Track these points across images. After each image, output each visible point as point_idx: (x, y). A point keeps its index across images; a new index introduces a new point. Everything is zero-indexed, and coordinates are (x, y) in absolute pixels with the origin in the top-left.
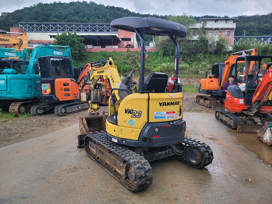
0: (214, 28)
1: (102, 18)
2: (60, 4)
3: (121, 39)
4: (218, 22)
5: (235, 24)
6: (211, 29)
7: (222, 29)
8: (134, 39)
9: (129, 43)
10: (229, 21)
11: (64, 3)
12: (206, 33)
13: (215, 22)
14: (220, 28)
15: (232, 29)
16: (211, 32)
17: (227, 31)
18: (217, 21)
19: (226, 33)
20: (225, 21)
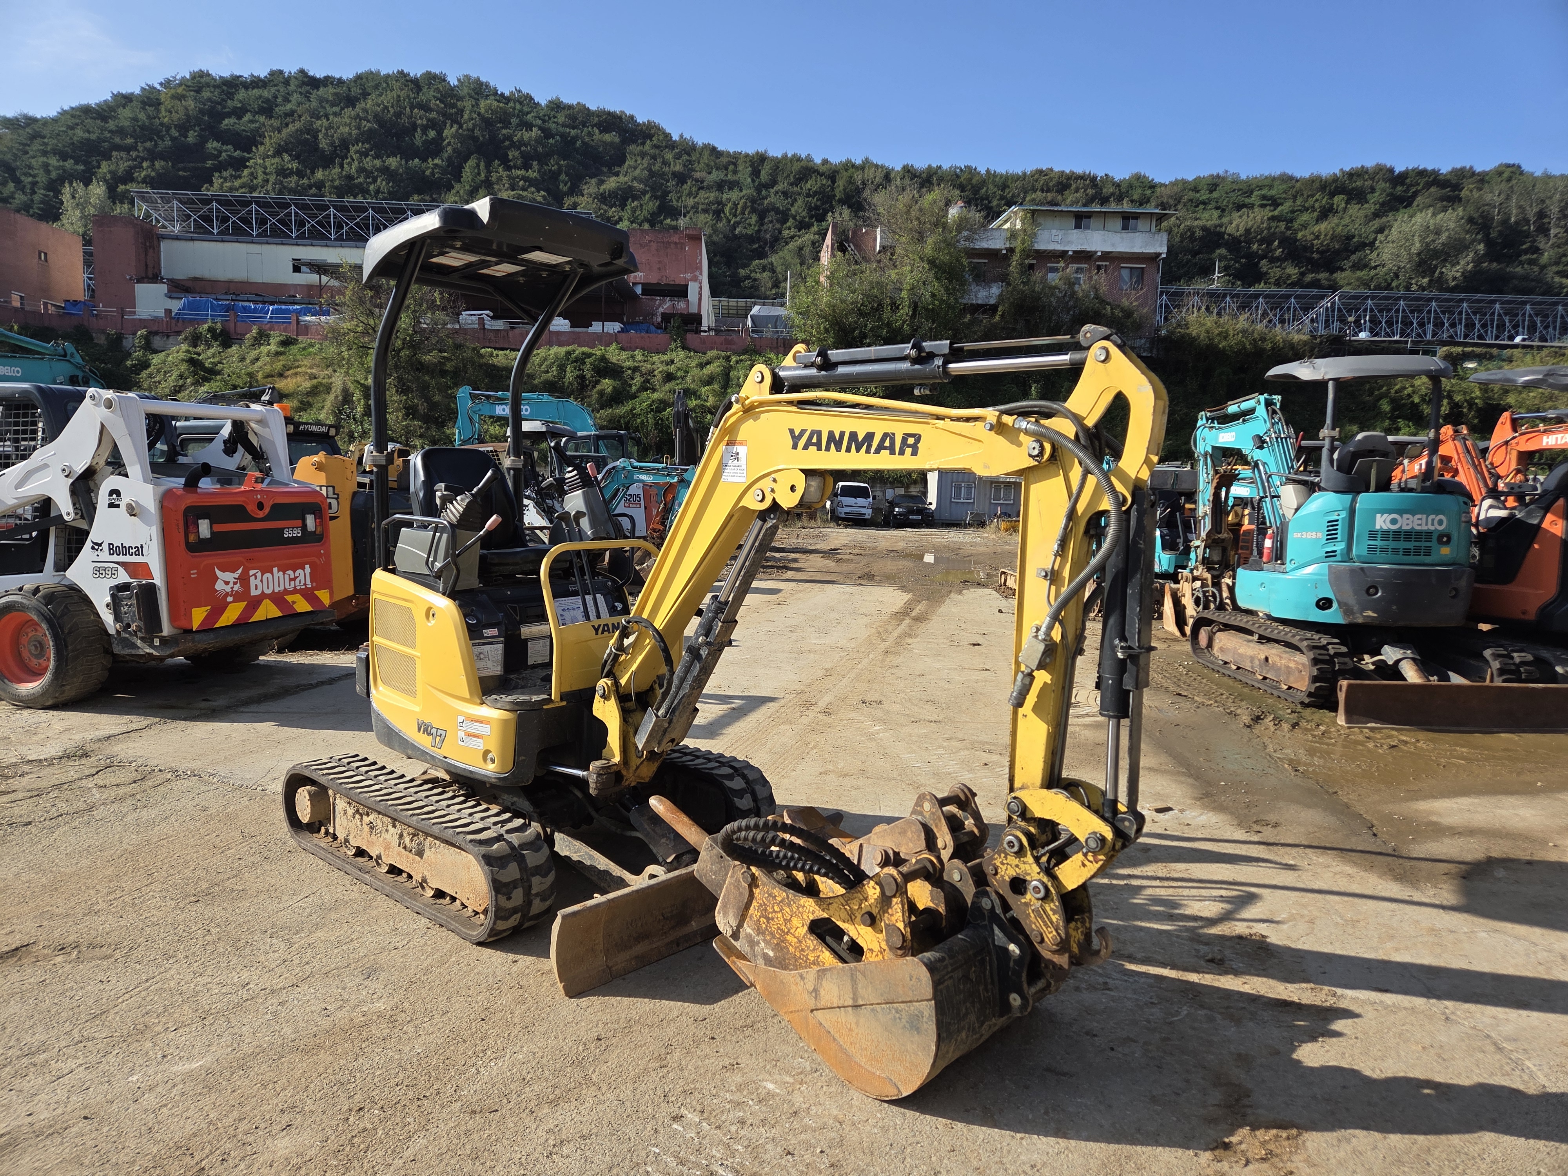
0: (1070, 253)
1: (527, 167)
3: (639, 290)
4: (1088, 228)
6: (1059, 256)
7: (1105, 256)
8: (701, 288)
9: (681, 305)
10: (1140, 223)
11: (327, 81)
12: (1037, 273)
13: (1078, 226)
14: (1099, 254)
15: (1153, 259)
17: (1132, 268)
18: (1084, 222)
19: (1125, 273)
20: (1119, 223)
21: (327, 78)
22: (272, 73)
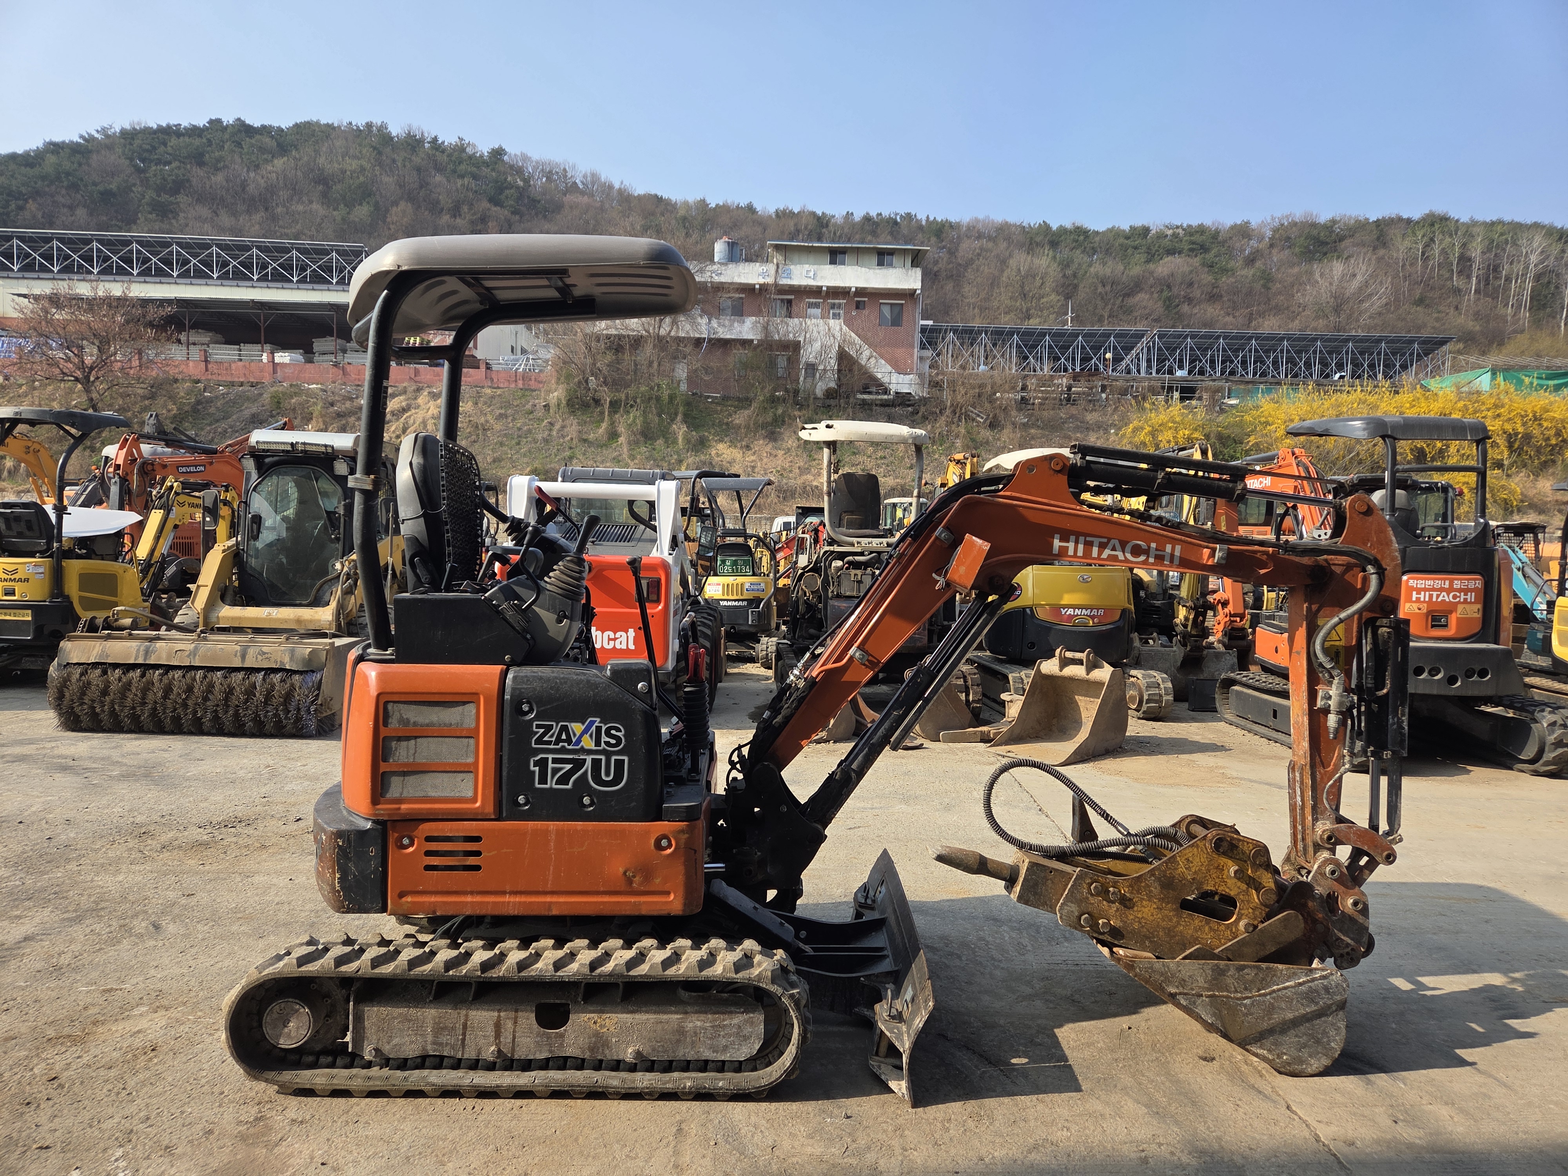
0: (825, 289)
2: (243, 129)
4: (843, 263)
5: (918, 273)
6: (816, 292)
7: (861, 292)
10: (895, 260)
11: (265, 130)
12: (795, 309)
13: (833, 262)
14: (854, 290)
15: (910, 295)
16: (816, 305)
17: (891, 304)
18: (839, 257)
19: (886, 311)
20: (875, 259)
21: (264, 127)
22: (211, 122)
